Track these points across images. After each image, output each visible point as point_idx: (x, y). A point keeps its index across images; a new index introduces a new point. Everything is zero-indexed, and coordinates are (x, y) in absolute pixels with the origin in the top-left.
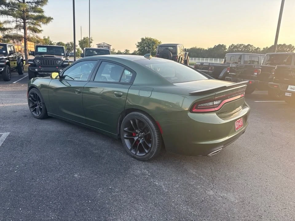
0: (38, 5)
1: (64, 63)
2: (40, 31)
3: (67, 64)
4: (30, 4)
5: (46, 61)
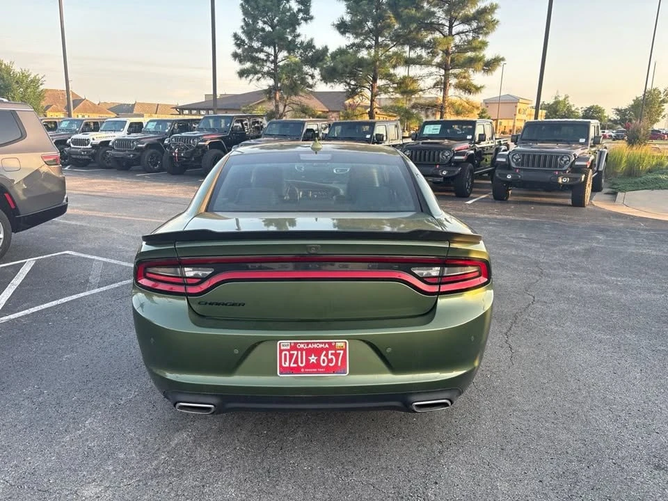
0: (478, 34)
1: (456, 158)
2: (478, 89)
3: (462, 160)
4: (463, 36)
5: (430, 153)
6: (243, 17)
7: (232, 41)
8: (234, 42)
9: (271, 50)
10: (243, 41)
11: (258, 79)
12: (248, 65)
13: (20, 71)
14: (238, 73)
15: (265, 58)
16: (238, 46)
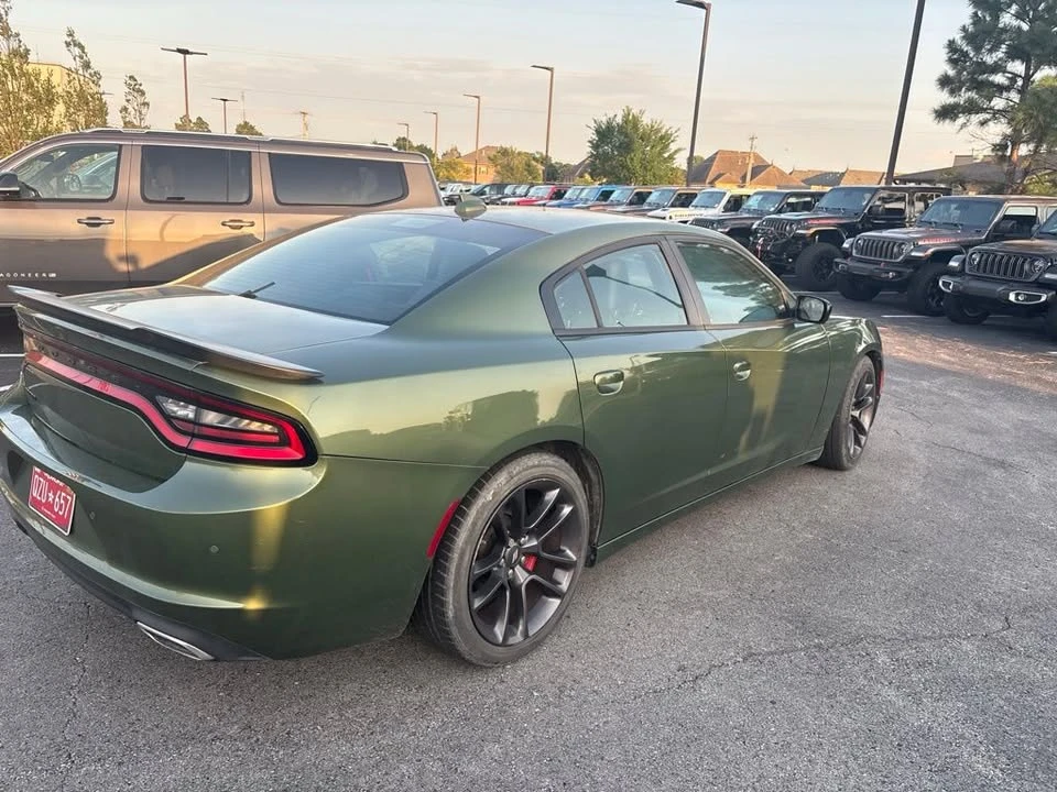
6: (974, 10)
7: (944, 54)
8: (945, 57)
9: (1018, 67)
10: (966, 54)
11: (983, 123)
12: (965, 96)
13: (649, 123)
14: (936, 112)
15: (1006, 83)
16: (952, 61)
